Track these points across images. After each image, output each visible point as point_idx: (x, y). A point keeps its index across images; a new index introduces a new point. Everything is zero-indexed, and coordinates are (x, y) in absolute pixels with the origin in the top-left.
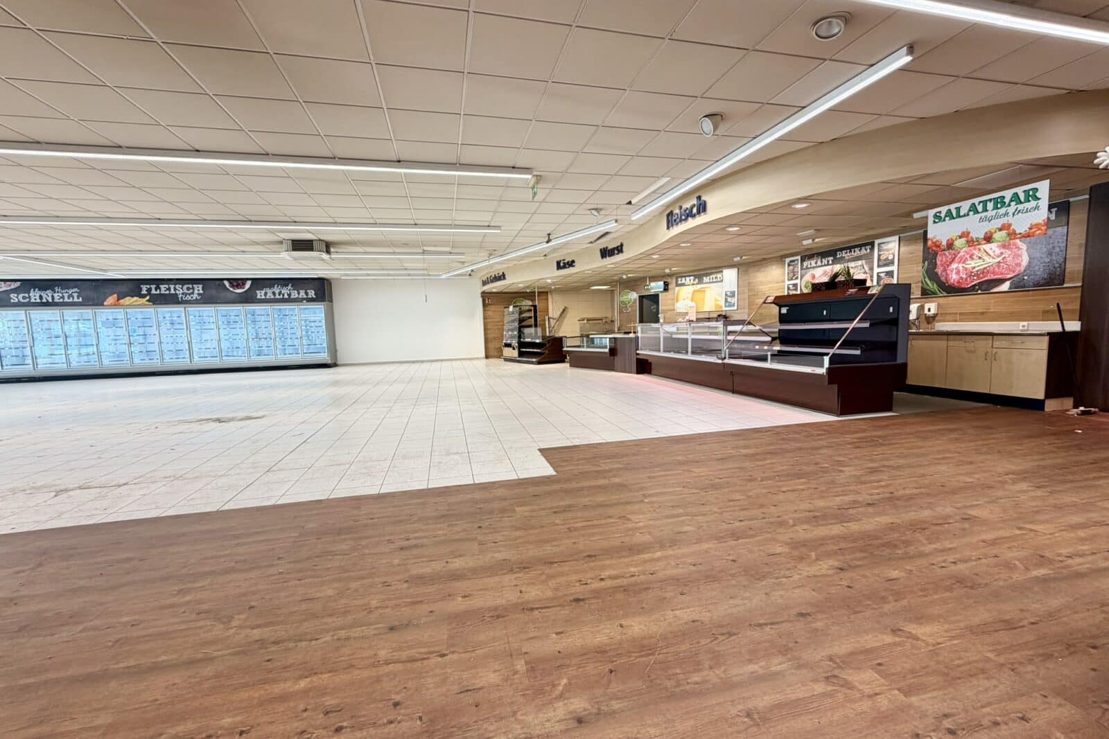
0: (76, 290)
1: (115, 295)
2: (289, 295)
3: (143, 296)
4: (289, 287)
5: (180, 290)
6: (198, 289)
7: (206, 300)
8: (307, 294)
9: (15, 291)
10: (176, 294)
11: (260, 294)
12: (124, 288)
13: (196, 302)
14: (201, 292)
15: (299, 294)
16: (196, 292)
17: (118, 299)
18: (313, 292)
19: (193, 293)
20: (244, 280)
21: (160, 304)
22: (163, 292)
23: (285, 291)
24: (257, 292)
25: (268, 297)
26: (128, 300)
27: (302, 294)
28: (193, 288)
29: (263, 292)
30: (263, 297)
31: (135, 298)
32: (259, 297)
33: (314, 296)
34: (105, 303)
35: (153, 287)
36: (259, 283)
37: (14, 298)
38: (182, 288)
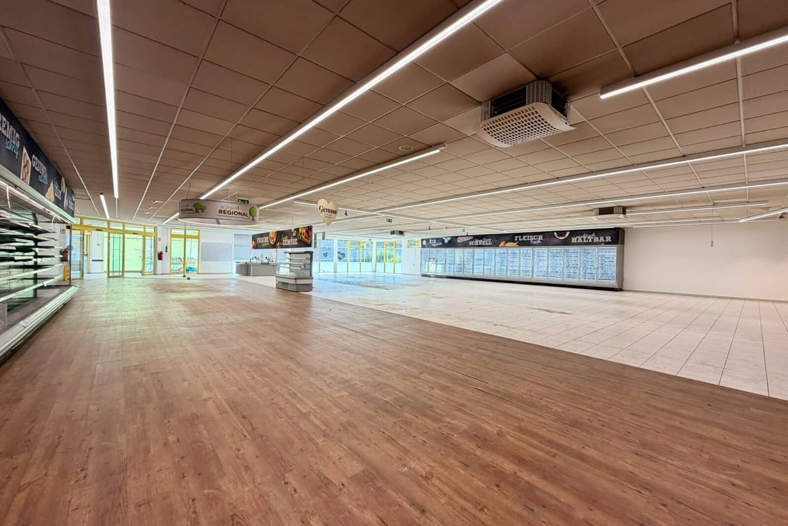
0: (490, 239)
1: (504, 242)
2: (592, 240)
3: (515, 242)
4: (593, 235)
5: (532, 238)
6: (541, 237)
7: (544, 244)
8: (605, 239)
10: (530, 241)
11: (574, 240)
12: (508, 238)
13: (539, 245)
14: (542, 239)
15: (599, 239)
16: (539, 239)
17: (505, 243)
18: (610, 238)
19: (538, 240)
20: (565, 232)
21: (522, 246)
22: (524, 240)
23: (590, 238)
24: (572, 238)
25: (578, 241)
26: (509, 244)
27: (602, 239)
28: (538, 237)
29: (576, 238)
30: (576, 242)
31: (512, 243)
32: (573, 242)
33: (610, 241)
34: (500, 246)
35: (520, 237)
36: (574, 233)
37: (471, 243)
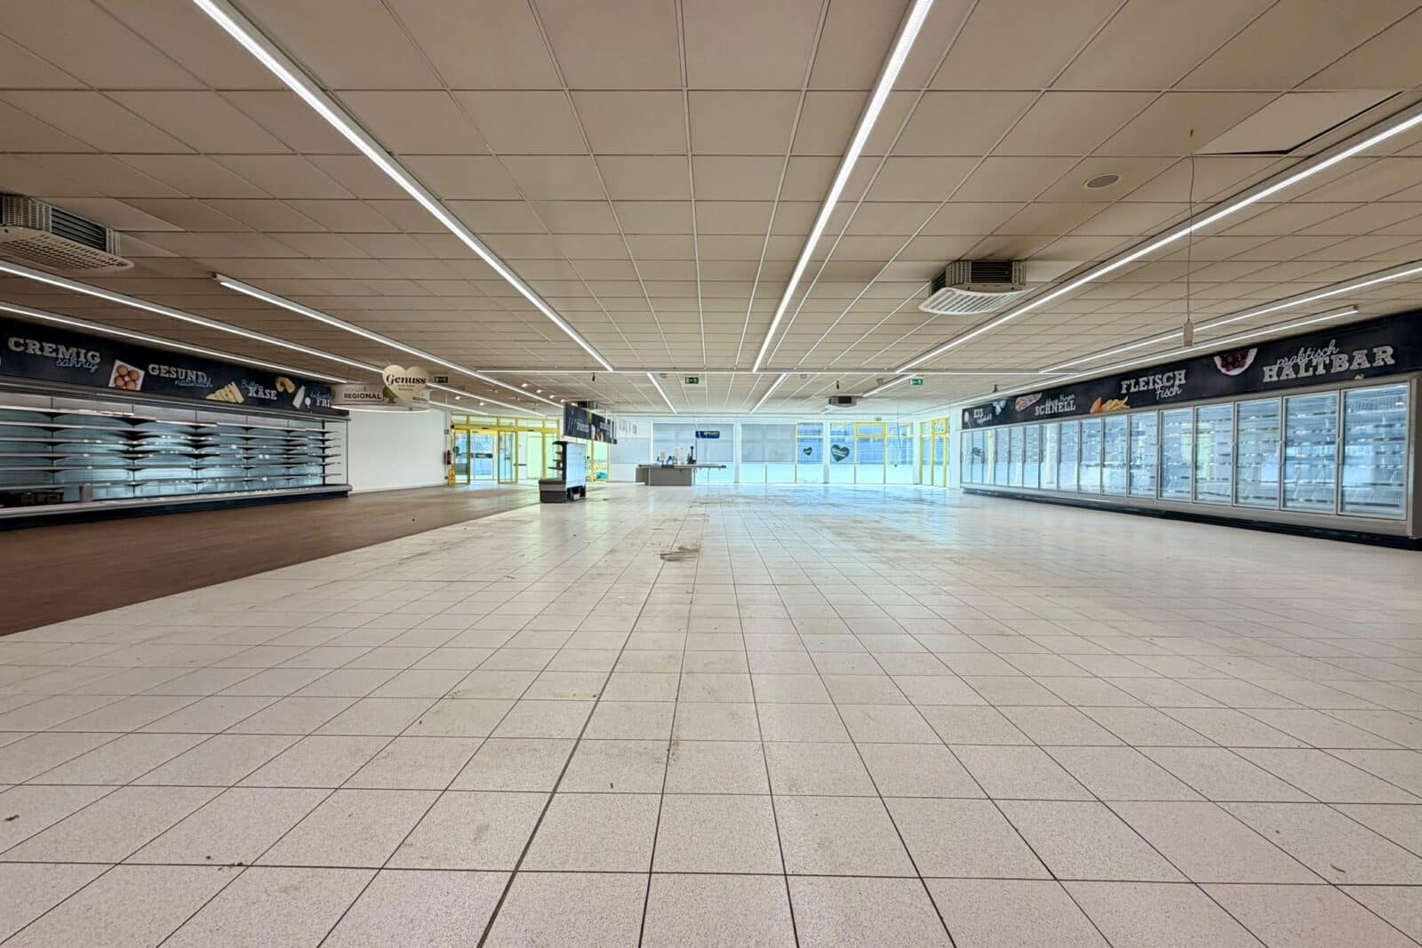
0: (1072, 396)
1: (1099, 400)
2: (1328, 367)
3: (1121, 397)
4: (1331, 348)
5: (1159, 382)
6: (1180, 377)
7: (1190, 395)
8: (1371, 357)
9: (1038, 403)
10: (1154, 389)
11: (1270, 374)
12: (1106, 389)
13: (1177, 399)
14: (1183, 382)
15: (1350, 361)
16: (1177, 383)
17: (1103, 402)
18: (1390, 350)
19: (1173, 386)
20: (1242, 351)
21: (1137, 407)
22: (1142, 389)
23: (1319, 359)
24: (1265, 369)
25: (1283, 377)
26: (1110, 404)
27: (1361, 359)
28: (1174, 378)
29: (1275, 368)
30: (1275, 379)
31: (1116, 401)
32: (1267, 379)
33: (1391, 361)
34: (1092, 411)
35: (1133, 381)
36: (1271, 350)
37: (1038, 411)
38: (1161, 380)
